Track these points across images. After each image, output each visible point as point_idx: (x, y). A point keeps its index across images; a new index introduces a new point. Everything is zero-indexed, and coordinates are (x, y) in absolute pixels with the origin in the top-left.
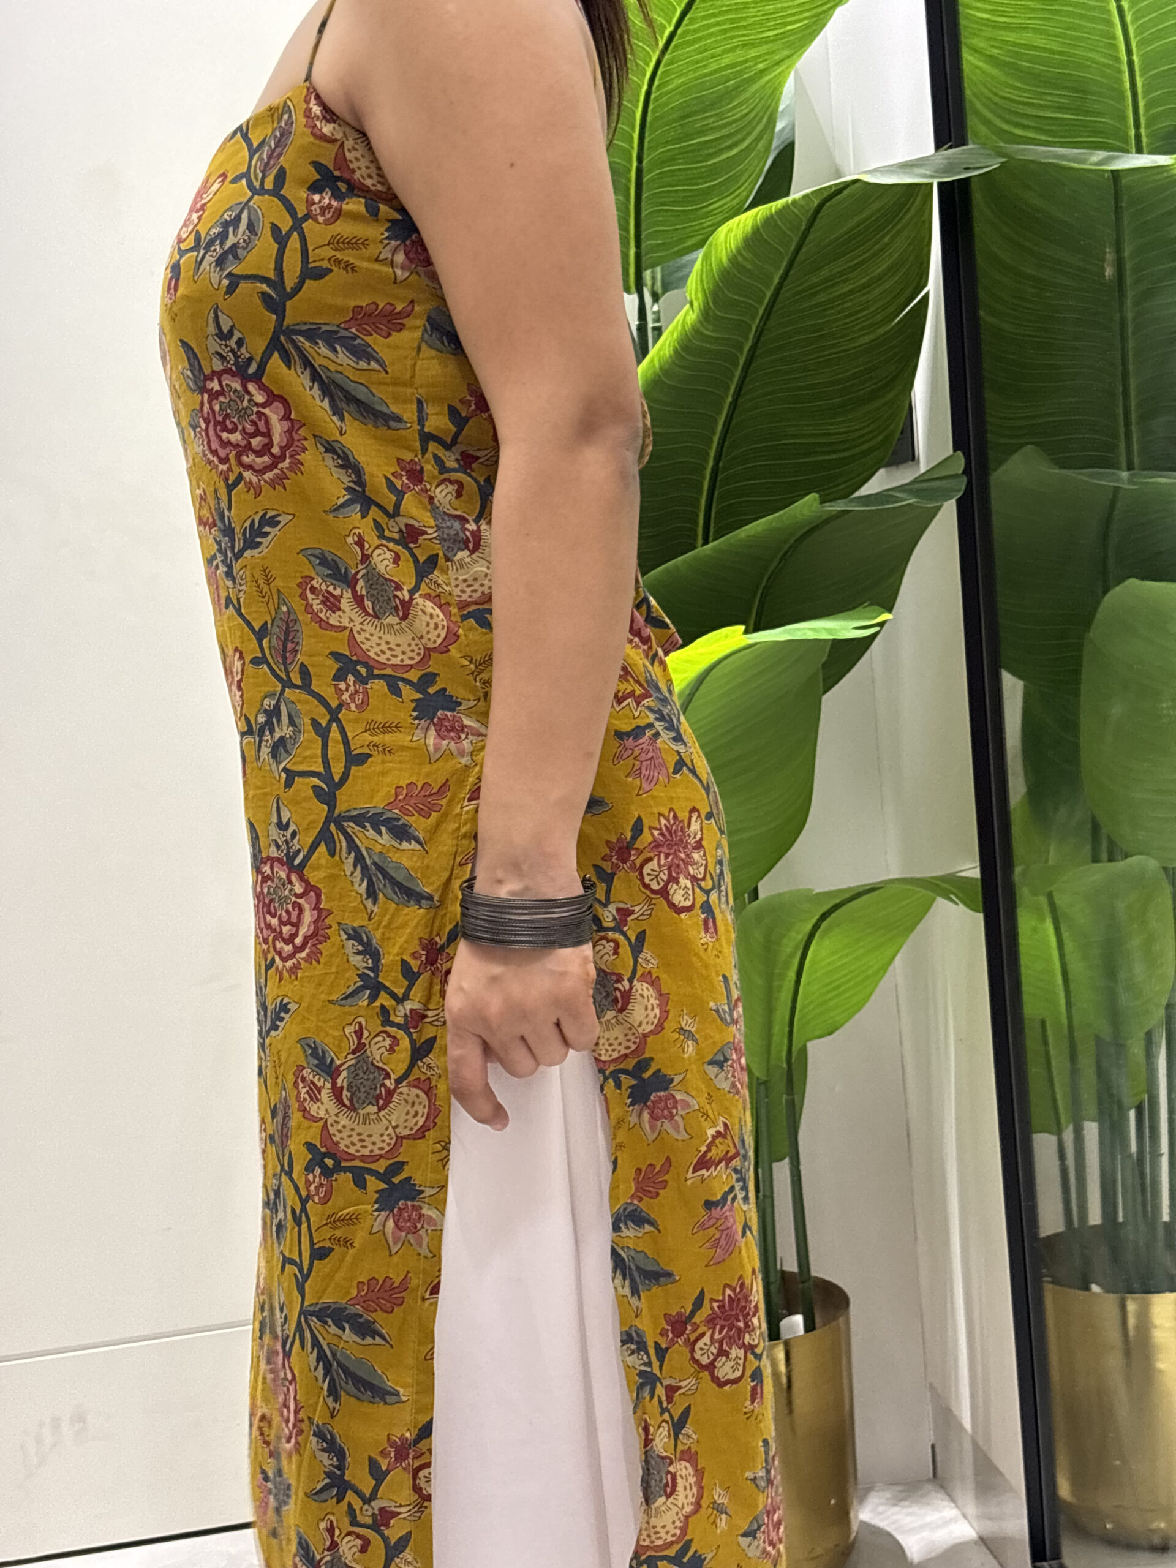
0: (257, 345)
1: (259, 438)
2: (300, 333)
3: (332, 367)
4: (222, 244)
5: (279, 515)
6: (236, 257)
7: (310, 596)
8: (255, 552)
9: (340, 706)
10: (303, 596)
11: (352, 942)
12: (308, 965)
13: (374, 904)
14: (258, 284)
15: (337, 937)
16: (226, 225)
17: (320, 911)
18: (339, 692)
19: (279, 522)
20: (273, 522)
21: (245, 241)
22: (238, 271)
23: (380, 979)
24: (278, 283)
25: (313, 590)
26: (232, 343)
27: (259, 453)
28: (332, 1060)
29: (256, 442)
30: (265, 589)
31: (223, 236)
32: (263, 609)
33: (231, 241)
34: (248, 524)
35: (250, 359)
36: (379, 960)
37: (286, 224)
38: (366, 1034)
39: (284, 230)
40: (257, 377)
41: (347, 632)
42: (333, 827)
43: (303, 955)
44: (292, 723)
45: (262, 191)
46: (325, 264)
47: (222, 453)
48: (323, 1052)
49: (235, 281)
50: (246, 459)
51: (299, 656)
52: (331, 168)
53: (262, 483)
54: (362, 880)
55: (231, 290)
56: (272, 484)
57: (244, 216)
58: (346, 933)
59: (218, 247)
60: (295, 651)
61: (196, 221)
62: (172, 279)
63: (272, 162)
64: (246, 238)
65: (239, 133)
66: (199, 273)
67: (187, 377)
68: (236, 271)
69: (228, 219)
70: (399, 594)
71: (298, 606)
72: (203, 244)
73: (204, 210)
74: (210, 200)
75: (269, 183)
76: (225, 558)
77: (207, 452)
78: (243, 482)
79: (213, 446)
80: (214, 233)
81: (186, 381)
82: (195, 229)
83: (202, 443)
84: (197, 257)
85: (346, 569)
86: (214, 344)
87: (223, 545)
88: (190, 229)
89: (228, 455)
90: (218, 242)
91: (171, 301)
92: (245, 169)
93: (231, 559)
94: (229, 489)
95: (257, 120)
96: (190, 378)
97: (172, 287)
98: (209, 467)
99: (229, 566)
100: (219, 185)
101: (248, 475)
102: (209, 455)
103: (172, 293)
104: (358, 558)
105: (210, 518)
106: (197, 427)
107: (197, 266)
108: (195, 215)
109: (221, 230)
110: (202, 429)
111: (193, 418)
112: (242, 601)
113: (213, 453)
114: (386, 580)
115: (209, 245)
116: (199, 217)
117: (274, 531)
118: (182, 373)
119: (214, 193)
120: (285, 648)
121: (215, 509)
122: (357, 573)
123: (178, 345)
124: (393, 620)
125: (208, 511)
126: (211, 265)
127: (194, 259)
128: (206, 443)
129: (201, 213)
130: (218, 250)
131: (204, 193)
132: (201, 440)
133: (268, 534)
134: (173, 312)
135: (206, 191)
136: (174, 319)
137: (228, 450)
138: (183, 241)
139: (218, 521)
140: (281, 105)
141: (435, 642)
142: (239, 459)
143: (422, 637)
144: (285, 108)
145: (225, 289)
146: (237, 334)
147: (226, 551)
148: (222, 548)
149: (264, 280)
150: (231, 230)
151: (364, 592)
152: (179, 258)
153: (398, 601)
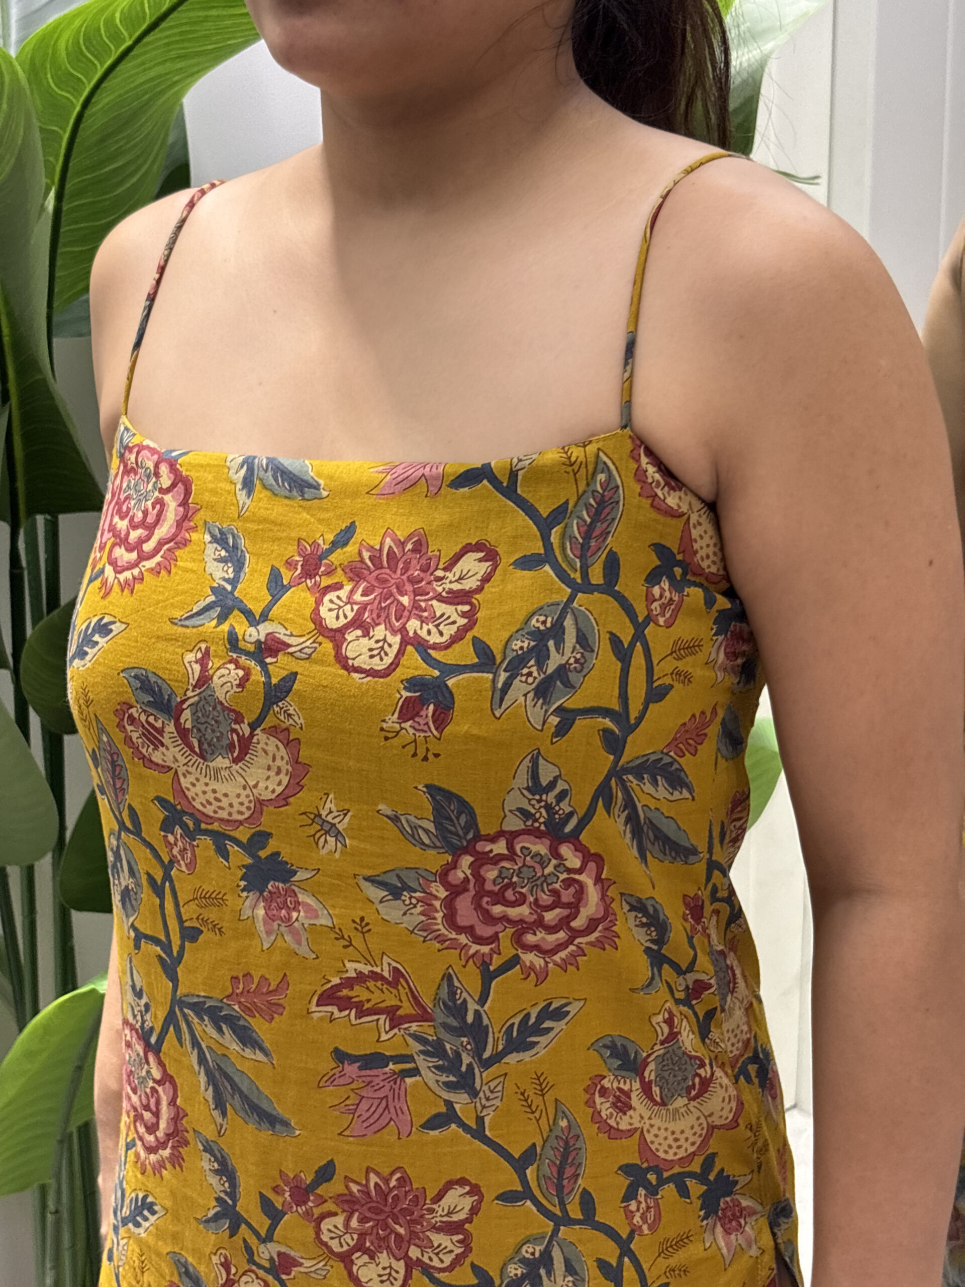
0: (581, 800)
1: (557, 911)
2: (631, 770)
3: (653, 805)
4: (540, 665)
5: (566, 1003)
6: (568, 685)
7: (599, 1101)
8: (526, 1056)
9: (632, 1233)
10: (589, 1103)
14: (600, 719)
16: (541, 637)
18: (629, 1215)
19: (568, 1012)
20: (559, 1014)
21: (577, 661)
22: (574, 702)
24: (620, 716)
25: (603, 1092)
26: (551, 797)
27: (552, 929)
29: (550, 917)
30: (537, 1101)
31: (542, 657)
32: (532, 1127)
33: (555, 661)
34: (517, 1020)
35: (570, 815)
37: (626, 635)
39: (626, 641)
40: (574, 838)
41: (638, 1133)
44: (570, 1270)
45: (587, 587)
46: (667, 681)
47: (485, 931)
49: (567, 717)
50: (530, 938)
51: (580, 1181)
52: (676, 551)
53: (551, 965)
55: (562, 730)
56: (564, 965)
57: (569, 623)
59: (534, 669)
60: (576, 1176)
61: (462, 621)
62: (422, 702)
63: (593, 543)
64: (578, 656)
65: (485, 482)
66: (504, 706)
67: (414, 828)
68: (570, 705)
69: (542, 628)
70: (701, 1072)
71: (582, 1115)
72: (502, 662)
73: (471, 604)
74: (480, 589)
75: (597, 576)
76: (451, 1064)
77: (441, 927)
78: (518, 966)
79: (462, 921)
80: (521, 648)
81: (402, 830)
82: (469, 635)
83: (422, 913)
84: (494, 681)
85: (636, 1053)
86: (516, 800)
87: (448, 1046)
88: (449, 631)
89: (497, 933)
90: (532, 662)
91: (422, 734)
92: (538, 547)
93: (470, 1066)
94: (488, 977)
95: (539, 474)
96: (426, 831)
97: (423, 713)
98: (438, 946)
99: (462, 1075)
100: (485, 567)
101: (529, 958)
102: (444, 931)
103: (427, 724)
104: (660, 1037)
105: (407, 1009)
106: (415, 891)
107: (498, 695)
108: (444, 606)
109: (532, 644)
110: (436, 898)
111: (398, 876)
112: (487, 1120)
113: (460, 930)
114: (691, 1057)
115: (516, 665)
116: (464, 615)
117: (559, 1026)
118: (387, 817)
119: (479, 577)
120: (561, 1173)
121: (436, 1000)
122: (649, 1056)
123: (416, 788)
124: (680, 1102)
125: (404, 998)
126: (525, 695)
127: (488, 685)
128: (439, 915)
129: (466, 608)
130: (535, 674)
131: (437, 569)
132: (419, 909)
133: (549, 1030)
134: (428, 750)
135: (441, 566)
136: (425, 759)
137: (499, 927)
138: (435, 647)
139: (440, 1016)
140: (591, 459)
141: (727, 1118)
142: (518, 940)
143: (711, 1115)
144: (598, 466)
145: (553, 729)
146: (561, 786)
147: (458, 1055)
148: (445, 1051)
149: (606, 712)
150: (551, 643)
151: (653, 1077)
152: (436, 673)
153: (697, 1080)
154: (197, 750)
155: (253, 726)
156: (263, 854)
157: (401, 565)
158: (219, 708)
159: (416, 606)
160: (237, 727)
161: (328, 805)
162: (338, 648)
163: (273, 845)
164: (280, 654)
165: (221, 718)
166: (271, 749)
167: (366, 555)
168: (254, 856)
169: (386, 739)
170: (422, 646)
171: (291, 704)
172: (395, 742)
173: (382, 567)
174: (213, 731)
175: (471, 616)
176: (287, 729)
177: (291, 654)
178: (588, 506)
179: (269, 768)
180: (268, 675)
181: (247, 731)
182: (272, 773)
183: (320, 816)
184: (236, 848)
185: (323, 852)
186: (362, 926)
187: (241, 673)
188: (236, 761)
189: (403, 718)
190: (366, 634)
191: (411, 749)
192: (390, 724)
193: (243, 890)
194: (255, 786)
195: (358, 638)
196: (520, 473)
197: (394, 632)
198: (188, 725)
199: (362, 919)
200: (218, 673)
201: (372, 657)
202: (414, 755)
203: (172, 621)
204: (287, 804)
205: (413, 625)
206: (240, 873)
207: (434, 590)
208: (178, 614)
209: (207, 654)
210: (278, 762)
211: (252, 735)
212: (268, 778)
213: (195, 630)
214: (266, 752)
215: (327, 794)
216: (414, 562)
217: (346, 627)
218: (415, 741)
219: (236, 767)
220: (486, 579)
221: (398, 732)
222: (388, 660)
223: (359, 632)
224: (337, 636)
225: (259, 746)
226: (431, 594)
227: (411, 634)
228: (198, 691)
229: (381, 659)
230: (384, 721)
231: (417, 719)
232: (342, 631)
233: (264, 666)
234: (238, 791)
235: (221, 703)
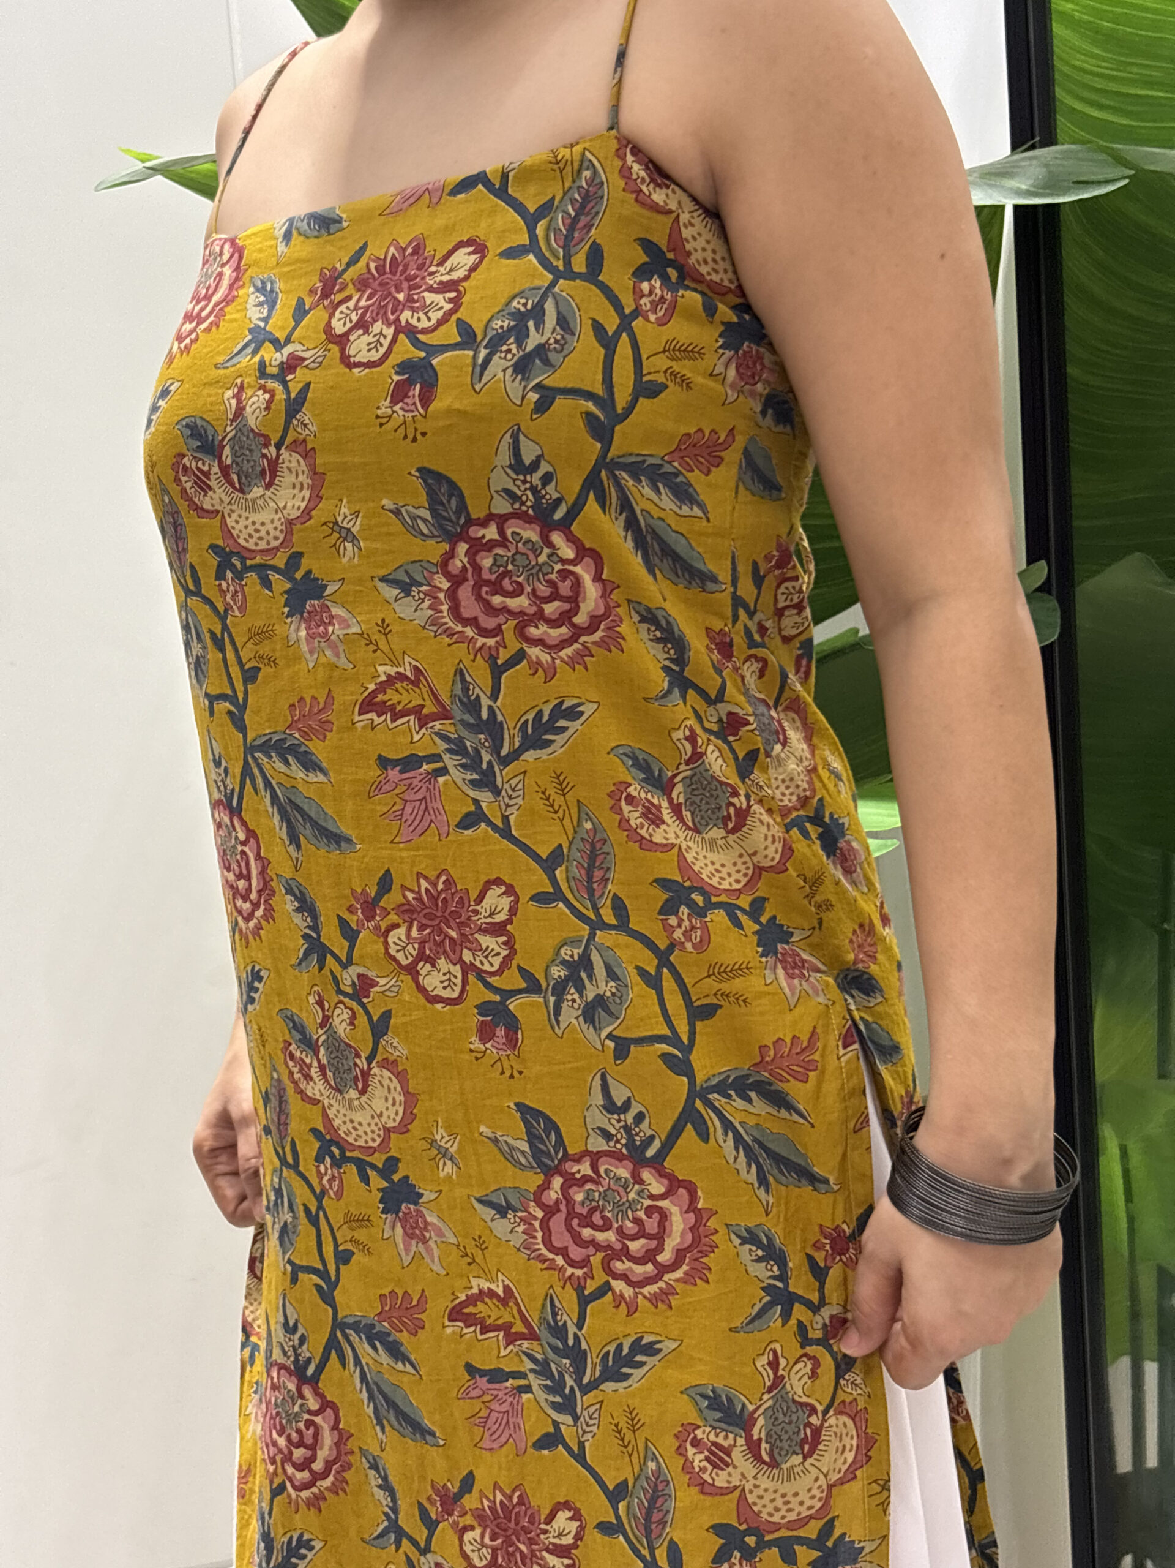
0: (570, 484)
1: (557, 604)
2: (624, 467)
3: (656, 513)
4: (520, 343)
5: (579, 705)
6: (547, 362)
7: (626, 808)
8: (543, 754)
9: (672, 946)
10: (616, 809)
11: (748, 1246)
12: (689, 1287)
13: (767, 1192)
14: (582, 402)
15: (727, 1244)
16: (521, 317)
17: (698, 1213)
18: (669, 929)
19: (582, 713)
20: (573, 713)
21: (556, 341)
22: (553, 380)
23: (791, 1289)
24: (606, 401)
25: (630, 800)
26: (536, 479)
27: (554, 623)
28: (744, 1405)
29: (550, 609)
30: (559, 800)
31: (521, 335)
32: (557, 828)
33: (534, 340)
34: (530, 716)
35: (558, 501)
36: (786, 1265)
37: (611, 323)
38: (783, 1362)
39: (611, 330)
40: (565, 527)
41: (676, 850)
42: (698, 1104)
43: (679, 1274)
44: (612, 975)
45: (569, 274)
46: (660, 378)
47: (489, 623)
48: (729, 1399)
49: (547, 395)
50: (533, 632)
51: (609, 887)
52: (665, 249)
53: (558, 661)
54: (749, 1165)
55: (542, 407)
56: (572, 663)
57: (549, 306)
58: (738, 1236)
59: (514, 347)
60: (605, 881)
61: (448, 306)
62: (408, 384)
63: (576, 235)
64: (559, 337)
65: (480, 186)
66: (484, 381)
67: (414, 518)
68: (548, 382)
69: (523, 309)
70: (735, 800)
71: (609, 821)
72: (483, 340)
73: (457, 291)
74: (467, 278)
75: (579, 263)
76: (472, 763)
77: (447, 620)
78: (525, 661)
79: (466, 613)
80: (502, 327)
81: (404, 522)
82: (454, 318)
83: (430, 608)
84: (475, 357)
85: (660, 770)
86: (502, 480)
87: (468, 744)
88: (436, 316)
89: (500, 625)
90: (512, 340)
91: (410, 415)
92: (525, 239)
93: (489, 763)
94: (497, 672)
95: (528, 173)
96: (425, 520)
97: (411, 394)
98: (447, 640)
99: (483, 773)
100: (474, 258)
101: (534, 652)
102: (451, 624)
103: (414, 404)
104: (684, 756)
105: (430, 708)
106: (421, 585)
107: (478, 369)
108: (433, 295)
109: (512, 323)
110: (440, 590)
111: (406, 572)
112: (512, 819)
113: (466, 622)
114: (722, 783)
115: (496, 343)
116: (450, 301)
117: (574, 725)
118: (390, 511)
119: (467, 267)
120: (590, 877)
121: (453, 696)
122: (675, 776)
123: (410, 473)
124: (716, 833)
125: (426, 697)
126: (504, 371)
127: (469, 361)
128: (445, 608)
129: (453, 295)
130: (514, 351)
131: (431, 265)
132: (427, 603)
133: (564, 729)
134: (416, 429)
135: (435, 262)
136: (415, 440)
137: (501, 619)
138: (424, 331)
139: (458, 713)
140: (577, 158)
141: (773, 859)
142: (521, 632)
143: (755, 853)
144: (584, 163)
145: (532, 406)
146: (544, 468)
147: (478, 752)
148: (466, 748)
149: (589, 396)
150: (531, 324)
151: (682, 800)
152: (423, 354)
153: (732, 810)
154: (237, 485)
155: (278, 446)
156: (298, 575)
157: (401, 268)
158: (251, 435)
159: (410, 299)
160: (265, 451)
161: (343, 510)
162: (343, 350)
163: (305, 564)
164: (298, 370)
165: (253, 447)
166: (294, 464)
167: (372, 265)
168: (291, 579)
169: (381, 425)
170: (411, 332)
171: (306, 415)
172: (391, 426)
173: (385, 273)
174: (248, 461)
175: (457, 303)
176: (304, 441)
177: (306, 367)
178: (573, 201)
179: (294, 487)
180: (288, 392)
181: (273, 449)
182: (296, 491)
183: (336, 523)
184: (277, 576)
185: (345, 560)
186: (384, 628)
187: (267, 396)
188: (268, 487)
189: (394, 401)
190: (367, 332)
191: (401, 430)
192: (384, 410)
193: (287, 617)
194: (285, 507)
195: (359, 337)
196: (511, 174)
197: (389, 325)
198: (229, 462)
199: (383, 621)
200: (250, 402)
201: (369, 350)
202: (405, 437)
203: (216, 367)
204: (310, 518)
205: (406, 316)
206: (283, 600)
207: (426, 283)
208: (221, 359)
209: (242, 388)
210: (301, 478)
211: (278, 456)
212: (294, 496)
213: (232, 369)
214: (289, 469)
215: (341, 500)
216: (412, 263)
217: (350, 330)
218: (405, 423)
219: (268, 493)
220: (473, 269)
221: (390, 417)
222: (382, 350)
223: (361, 332)
224: (342, 340)
225: (284, 466)
226: (424, 287)
227: (403, 323)
228: (235, 424)
229: (377, 351)
230: (378, 408)
231: (406, 400)
232: (346, 335)
233: (285, 383)
234: (271, 517)
235: (252, 430)
